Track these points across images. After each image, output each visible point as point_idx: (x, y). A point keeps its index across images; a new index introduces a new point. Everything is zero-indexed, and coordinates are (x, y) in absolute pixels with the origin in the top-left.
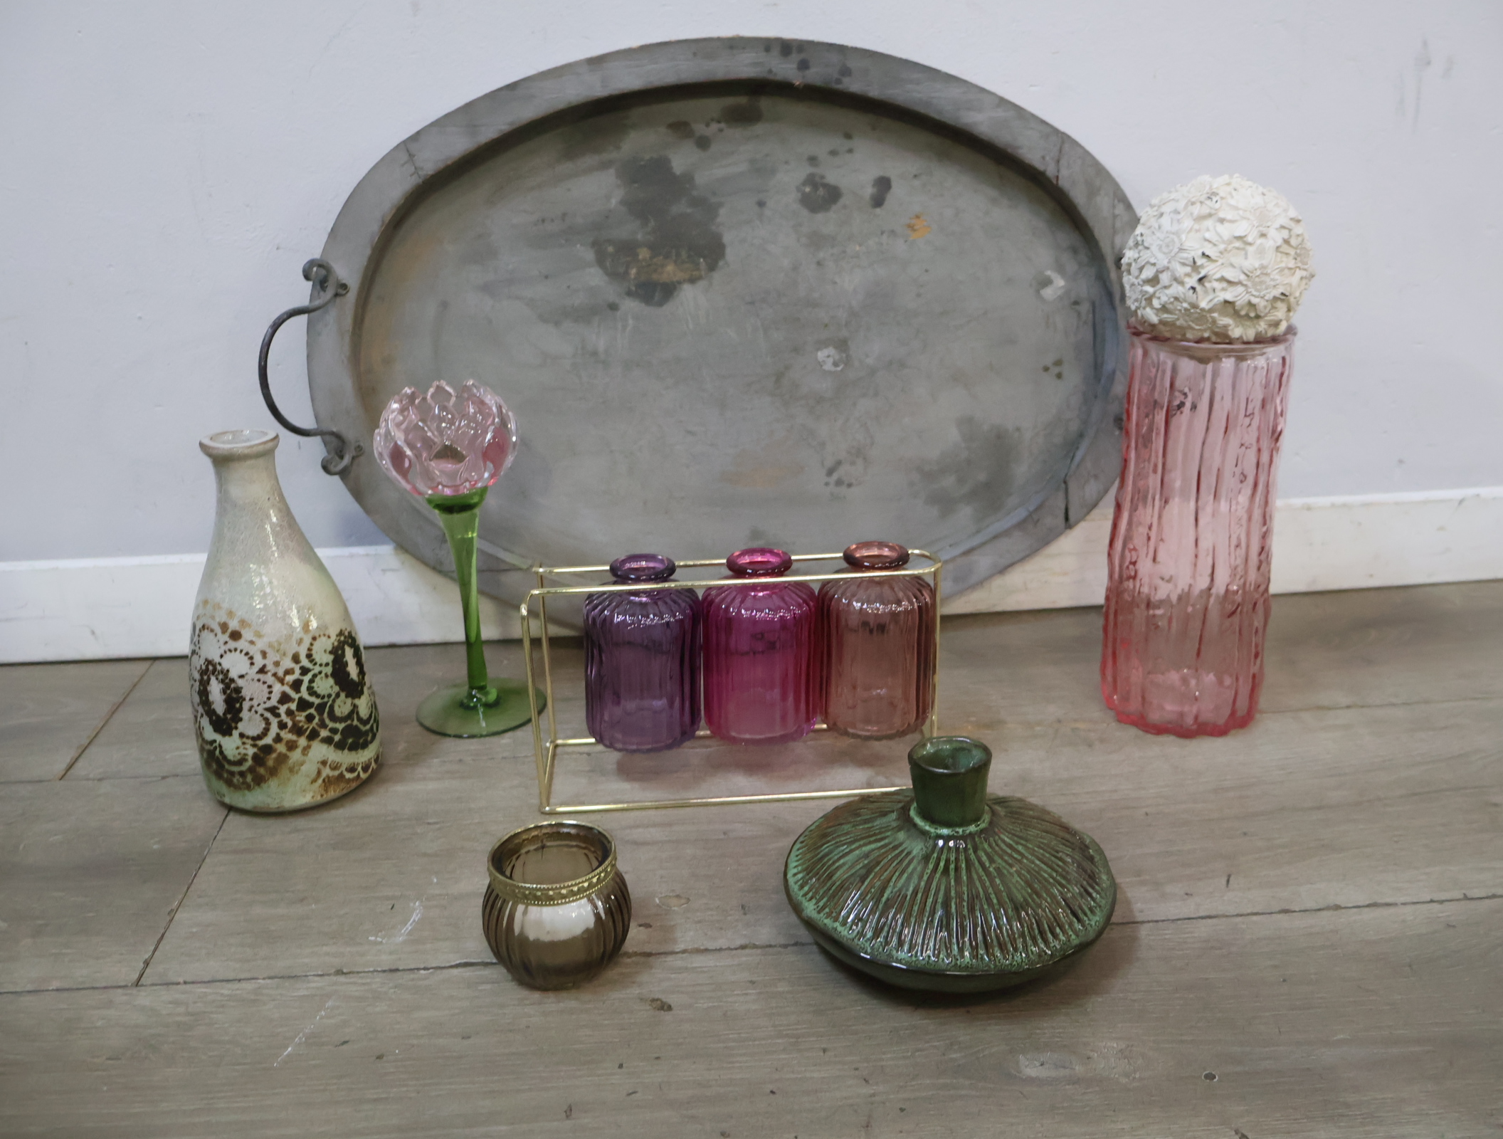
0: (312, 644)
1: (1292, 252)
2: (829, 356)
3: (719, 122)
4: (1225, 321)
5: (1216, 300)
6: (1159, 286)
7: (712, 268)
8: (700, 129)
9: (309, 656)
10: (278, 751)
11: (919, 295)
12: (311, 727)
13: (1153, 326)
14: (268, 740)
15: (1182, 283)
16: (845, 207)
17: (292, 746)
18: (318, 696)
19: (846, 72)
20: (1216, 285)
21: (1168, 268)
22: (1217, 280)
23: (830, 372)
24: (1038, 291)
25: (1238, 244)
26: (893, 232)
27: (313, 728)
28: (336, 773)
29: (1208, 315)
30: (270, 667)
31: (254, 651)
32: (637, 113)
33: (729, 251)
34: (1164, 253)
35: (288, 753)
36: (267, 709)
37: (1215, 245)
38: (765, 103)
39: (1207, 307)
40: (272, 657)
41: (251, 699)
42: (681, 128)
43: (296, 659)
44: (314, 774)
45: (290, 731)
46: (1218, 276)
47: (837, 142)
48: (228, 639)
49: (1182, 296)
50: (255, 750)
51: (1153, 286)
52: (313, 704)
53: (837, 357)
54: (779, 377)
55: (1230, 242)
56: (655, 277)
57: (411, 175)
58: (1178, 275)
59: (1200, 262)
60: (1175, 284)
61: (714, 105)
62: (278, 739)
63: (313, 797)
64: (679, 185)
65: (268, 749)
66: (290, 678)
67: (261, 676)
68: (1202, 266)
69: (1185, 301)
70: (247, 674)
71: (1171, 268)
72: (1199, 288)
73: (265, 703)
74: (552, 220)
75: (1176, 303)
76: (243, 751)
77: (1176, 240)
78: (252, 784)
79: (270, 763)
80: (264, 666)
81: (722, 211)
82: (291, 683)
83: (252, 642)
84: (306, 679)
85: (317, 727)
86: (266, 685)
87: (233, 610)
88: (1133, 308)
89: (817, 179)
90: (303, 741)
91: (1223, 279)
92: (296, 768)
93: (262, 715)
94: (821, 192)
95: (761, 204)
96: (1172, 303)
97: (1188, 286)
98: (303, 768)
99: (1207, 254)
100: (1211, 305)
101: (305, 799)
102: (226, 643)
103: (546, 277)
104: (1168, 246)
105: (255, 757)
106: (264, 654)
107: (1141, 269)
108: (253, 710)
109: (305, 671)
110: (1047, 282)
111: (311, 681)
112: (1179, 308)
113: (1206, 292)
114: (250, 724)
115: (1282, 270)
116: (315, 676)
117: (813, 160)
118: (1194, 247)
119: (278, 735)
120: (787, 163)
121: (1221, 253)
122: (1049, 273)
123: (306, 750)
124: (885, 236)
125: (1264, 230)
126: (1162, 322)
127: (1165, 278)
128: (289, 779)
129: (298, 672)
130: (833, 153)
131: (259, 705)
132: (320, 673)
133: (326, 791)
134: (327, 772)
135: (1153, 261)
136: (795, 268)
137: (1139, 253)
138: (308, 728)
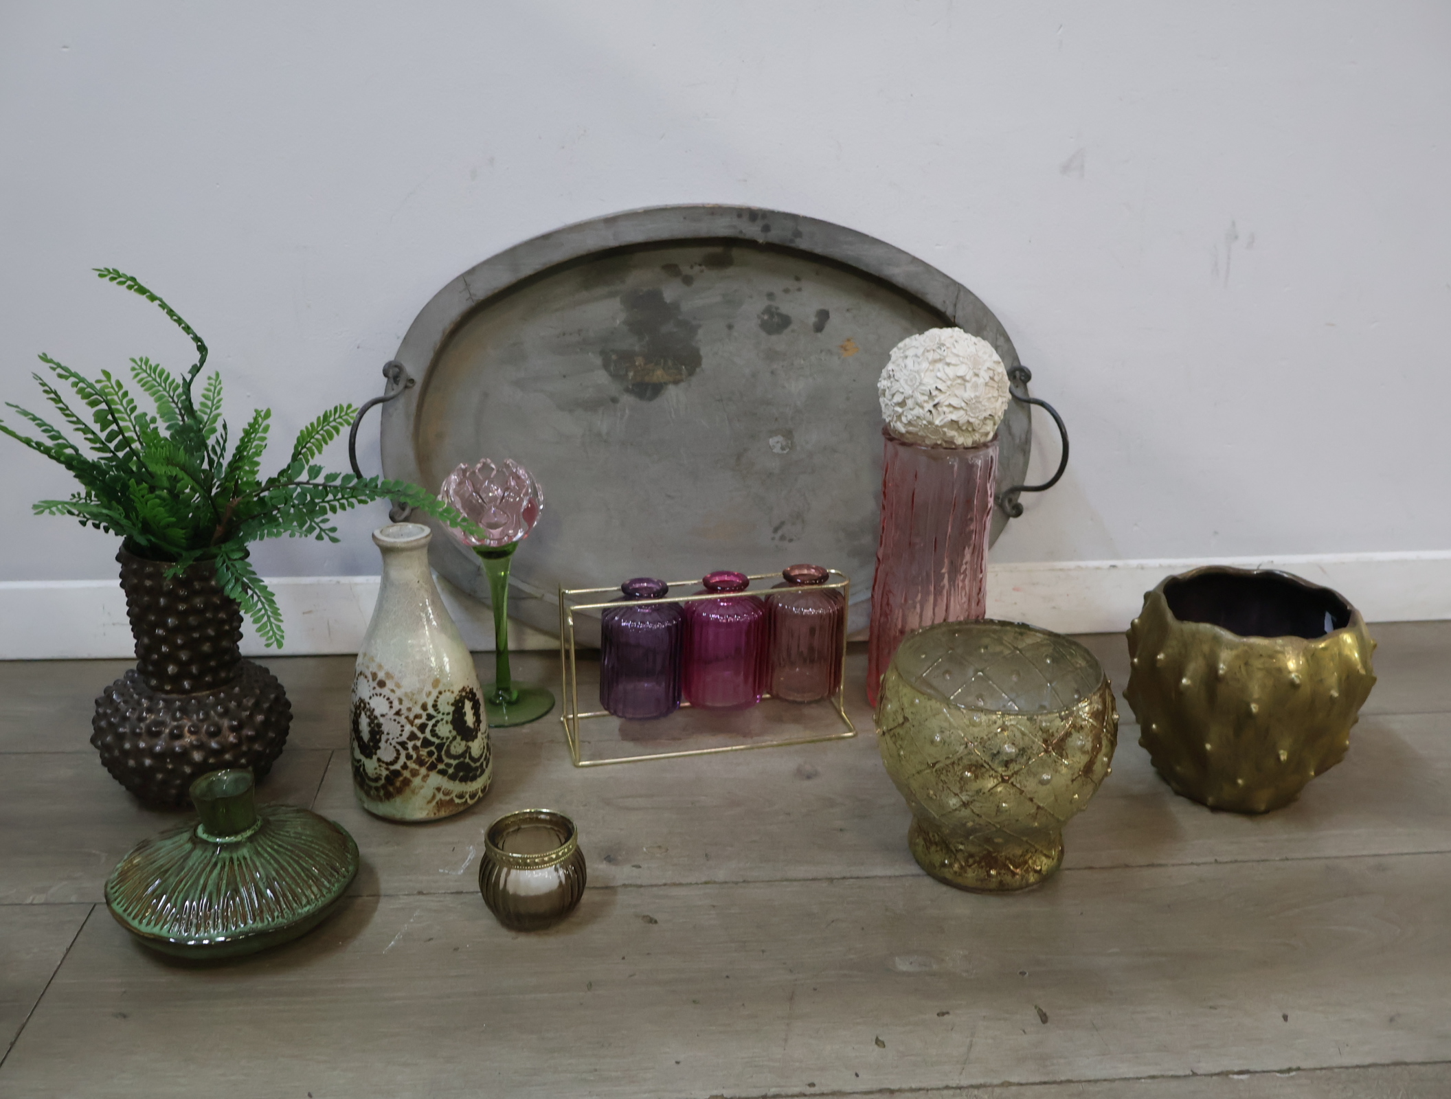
0: (438, 697)
1: (996, 386)
4: (951, 433)
5: (946, 420)
6: (906, 408)
9: (435, 706)
10: (405, 775)
12: (431, 761)
13: (902, 435)
14: (397, 767)
15: (922, 407)
17: (415, 773)
18: (438, 737)
20: (945, 409)
21: (912, 396)
22: (946, 406)
25: (959, 381)
27: (433, 762)
28: (448, 798)
29: (940, 430)
30: (404, 711)
31: (393, 697)
34: (909, 386)
35: (411, 778)
36: (399, 743)
37: (944, 382)
39: (939, 425)
40: (406, 704)
41: (388, 734)
43: (424, 707)
44: (430, 797)
45: (414, 762)
46: (947, 403)
48: (376, 686)
49: (923, 416)
50: (387, 772)
51: (902, 407)
52: (434, 743)
55: (954, 380)
56: (647, 378)
58: (919, 402)
59: (934, 393)
60: (917, 407)
62: (405, 767)
63: (428, 814)
65: (396, 774)
66: (418, 722)
67: (397, 717)
68: (936, 396)
69: (924, 419)
70: (387, 714)
71: (914, 396)
72: (933, 411)
73: (397, 738)
74: (570, 334)
75: (918, 420)
76: (378, 771)
77: (917, 376)
78: (383, 797)
79: (398, 784)
80: (400, 710)
82: (418, 725)
83: (393, 691)
84: (431, 723)
85: (435, 761)
86: (399, 725)
87: (382, 664)
88: (887, 420)
90: (423, 771)
91: (950, 405)
92: (417, 791)
93: (395, 747)
96: (915, 420)
97: (926, 409)
98: (422, 791)
99: (939, 387)
100: (942, 423)
101: (421, 815)
102: (374, 688)
103: (565, 376)
104: (911, 380)
105: (387, 777)
106: (401, 701)
107: (893, 395)
108: (389, 742)
109: (430, 717)
111: (434, 725)
112: (920, 424)
113: (939, 414)
114: (386, 753)
115: (989, 399)
116: (437, 722)
118: (930, 382)
119: (405, 763)
121: (948, 387)
123: (425, 777)
125: (977, 371)
126: (908, 432)
127: (910, 403)
128: (410, 798)
129: (424, 717)
131: (393, 739)
132: (442, 720)
133: (439, 811)
134: (440, 796)
135: (901, 390)
137: (891, 383)
138: (429, 761)
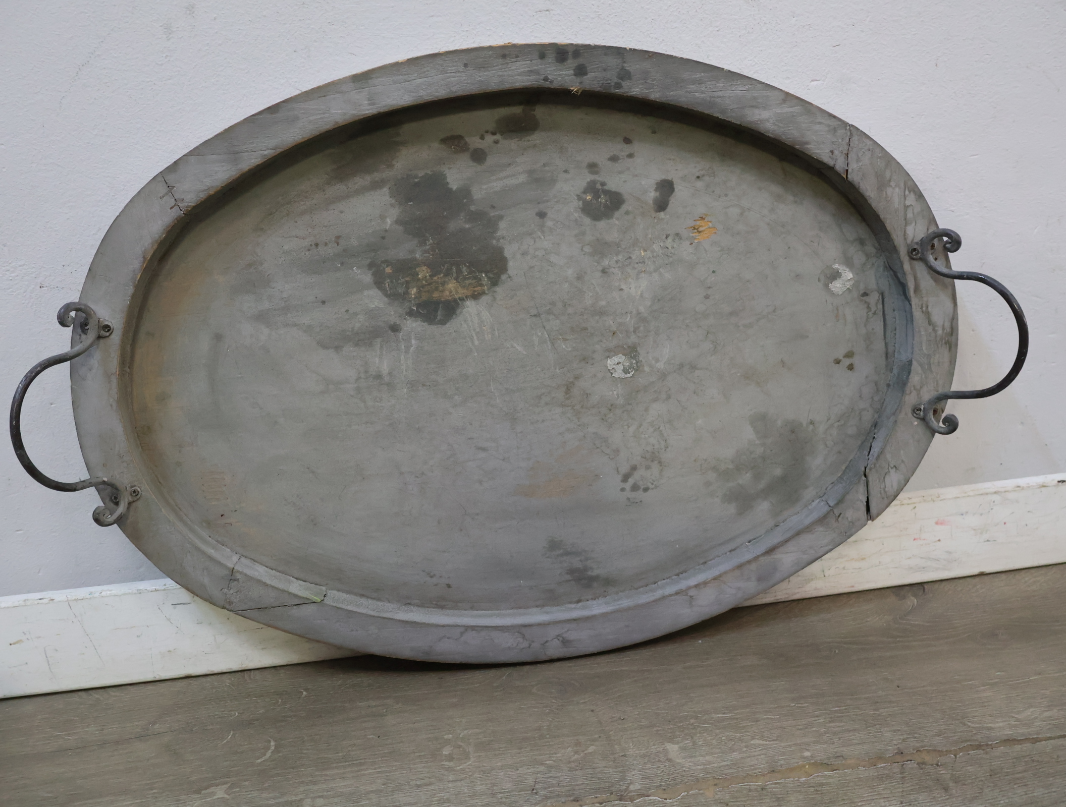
2: (618, 364)
3: (494, 134)
7: (495, 282)
8: (475, 142)
11: (707, 297)
16: (627, 213)
19: (625, 75)
23: (621, 379)
24: (827, 286)
26: (678, 236)
32: (409, 128)
33: (511, 264)
38: (540, 112)
42: (455, 142)
47: (617, 147)
53: (627, 364)
54: (569, 388)
56: (436, 295)
57: (172, 208)
61: (488, 117)
64: (458, 200)
74: (326, 244)
81: (502, 225)
89: (598, 186)
94: (603, 199)
95: (542, 215)
103: (323, 302)
110: (836, 275)
117: (593, 167)
120: (566, 171)
122: (836, 266)
124: (670, 240)
130: (614, 159)
136: (579, 278)
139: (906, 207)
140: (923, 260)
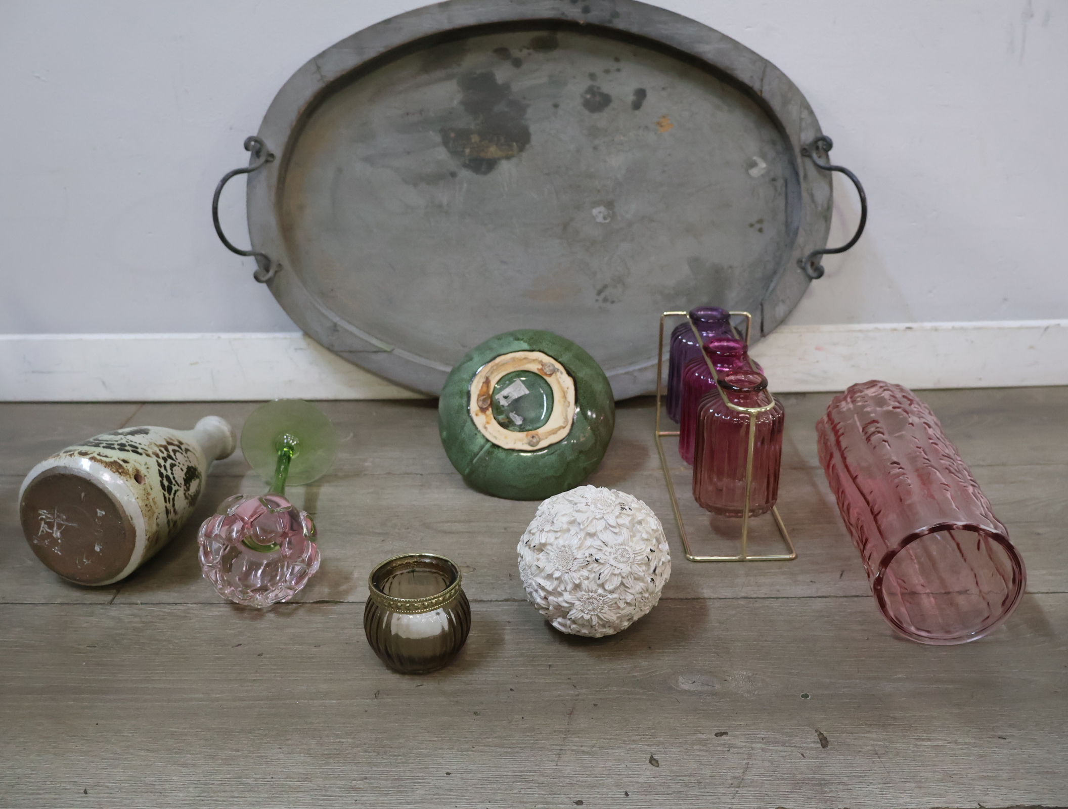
2: (600, 212)
3: (528, 48)
7: (521, 149)
8: (516, 53)
11: (664, 172)
16: (614, 109)
19: (615, 15)
23: (601, 224)
24: (747, 171)
26: (647, 128)
32: (472, 41)
33: (533, 138)
38: (560, 36)
42: (502, 52)
47: (610, 64)
53: (606, 213)
54: (565, 226)
56: (482, 155)
57: (319, 81)
61: (526, 37)
64: (502, 91)
74: (414, 114)
81: (529, 110)
89: (595, 89)
94: (598, 99)
95: (556, 106)
103: (409, 153)
110: (754, 165)
117: (592, 76)
120: (574, 77)
122: (755, 158)
124: (641, 130)
130: (607, 71)
136: (578, 151)
139: (801, 119)
140: (810, 156)
